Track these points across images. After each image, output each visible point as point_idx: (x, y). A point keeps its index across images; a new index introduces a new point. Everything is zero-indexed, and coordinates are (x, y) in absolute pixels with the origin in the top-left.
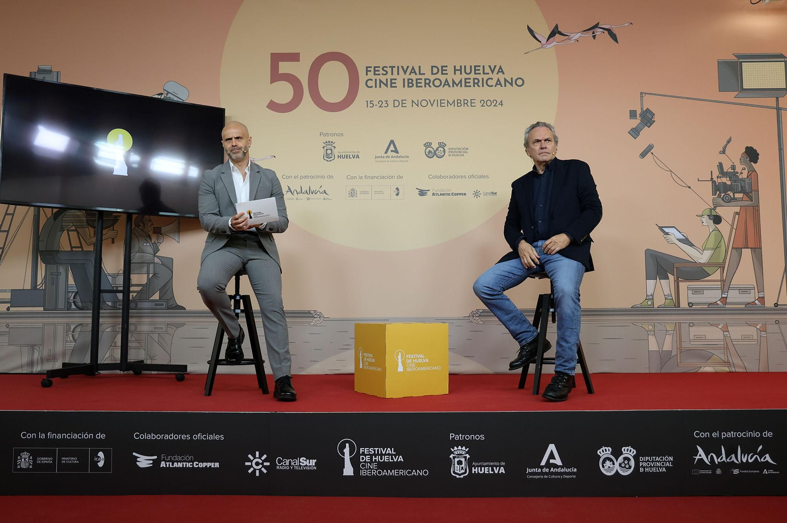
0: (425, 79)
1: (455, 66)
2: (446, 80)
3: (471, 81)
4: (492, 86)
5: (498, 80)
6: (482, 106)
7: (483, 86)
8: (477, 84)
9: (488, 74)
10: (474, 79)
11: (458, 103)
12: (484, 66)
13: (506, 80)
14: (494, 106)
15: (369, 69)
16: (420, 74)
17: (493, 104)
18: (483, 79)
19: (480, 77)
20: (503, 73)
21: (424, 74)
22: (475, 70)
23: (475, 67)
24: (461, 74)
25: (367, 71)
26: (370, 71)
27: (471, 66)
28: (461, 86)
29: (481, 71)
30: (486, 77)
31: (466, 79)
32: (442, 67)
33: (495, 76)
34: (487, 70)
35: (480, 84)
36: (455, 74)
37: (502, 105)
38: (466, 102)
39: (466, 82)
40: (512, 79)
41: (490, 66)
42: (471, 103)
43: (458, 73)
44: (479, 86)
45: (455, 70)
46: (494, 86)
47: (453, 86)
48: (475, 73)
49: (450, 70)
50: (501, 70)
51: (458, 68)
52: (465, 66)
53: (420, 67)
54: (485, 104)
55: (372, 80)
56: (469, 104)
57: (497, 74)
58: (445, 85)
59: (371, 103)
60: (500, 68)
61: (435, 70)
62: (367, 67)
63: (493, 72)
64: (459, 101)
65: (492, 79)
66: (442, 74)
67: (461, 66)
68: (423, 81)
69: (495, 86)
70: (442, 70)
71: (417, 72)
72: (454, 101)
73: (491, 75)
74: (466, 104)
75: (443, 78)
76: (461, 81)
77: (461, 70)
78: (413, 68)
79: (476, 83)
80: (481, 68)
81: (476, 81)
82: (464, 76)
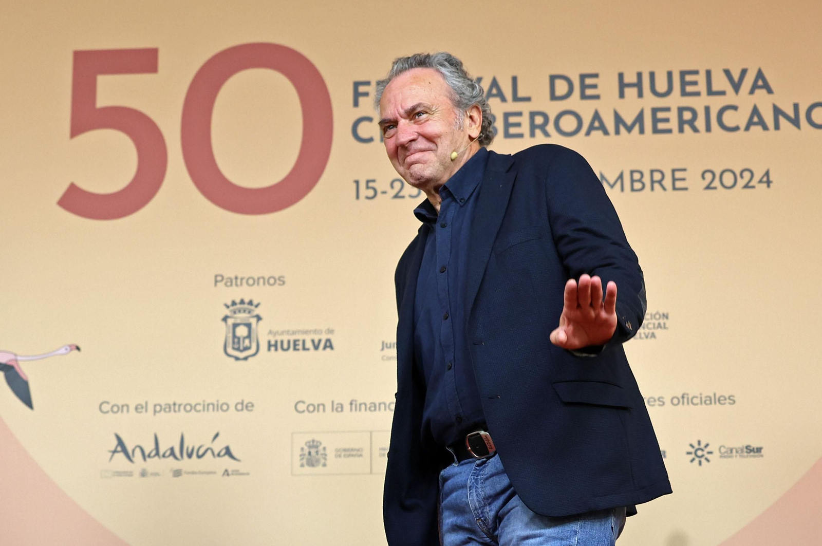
0: (533, 115)
1: (621, 76)
2: (597, 116)
3: (673, 116)
4: (736, 129)
5: (755, 111)
6: (708, 187)
7: (708, 129)
8: (691, 123)
9: (723, 93)
10: (681, 110)
11: (633, 181)
12: (708, 73)
13: (777, 112)
14: (746, 186)
15: (362, 89)
16: (516, 98)
17: (741, 183)
18: (707, 109)
19: (698, 102)
20: (770, 91)
21: (528, 99)
22: (684, 84)
23: (683, 74)
24: (640, 95)
25: (357, 95)
26: (366, 94)
27: (670, 74)
28: (642, 131)
29: (702, 87)
30: (716, 104)
31: (655, 111)
32: (583, 77)
33: (745, 101)
34: (720, 82)
35: (700, 123)
36: (622, 95)
37: (769, 183)
38: (657, 176)
39: (655, 121)
40: (796, 107)
41: (727, 73)
42: (674, 180)
43: (631, 92)
44: (695, 130)
45: (622, 86)
46: (743, 126)
47: (617, 132)
48: (684, 93)
49: (607, 85)
50: (762, 83)
51: (630, 78)
52: (652, 75)
53: (514, 80)
54: (716, 183)
55: (370, 119)
56: (668, 182)
57: (752, 92)
58: (591, 128)
59: (368, 187)
60: (760, 75)
61: (561, 87)
62: (357, 85)
63: (736, 87)
64: (637, 176)
65: (735, 108)
66: (583, 97)
67: (639, 75)
68: (525, 120)
69: (747, 128)
70: (583, 87)
71: (508, 93)
72: (621, 177)
73: (731, 98)
74: (660, 182)
75: (586, 110)
76: (640, 118)
77: (639, 85)
78: (495, 83)
79: (687, 121)
80: (701, 79)
81: (687, 116)
82: (650, 101)
